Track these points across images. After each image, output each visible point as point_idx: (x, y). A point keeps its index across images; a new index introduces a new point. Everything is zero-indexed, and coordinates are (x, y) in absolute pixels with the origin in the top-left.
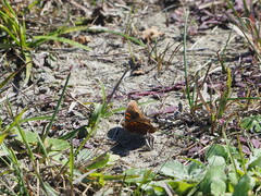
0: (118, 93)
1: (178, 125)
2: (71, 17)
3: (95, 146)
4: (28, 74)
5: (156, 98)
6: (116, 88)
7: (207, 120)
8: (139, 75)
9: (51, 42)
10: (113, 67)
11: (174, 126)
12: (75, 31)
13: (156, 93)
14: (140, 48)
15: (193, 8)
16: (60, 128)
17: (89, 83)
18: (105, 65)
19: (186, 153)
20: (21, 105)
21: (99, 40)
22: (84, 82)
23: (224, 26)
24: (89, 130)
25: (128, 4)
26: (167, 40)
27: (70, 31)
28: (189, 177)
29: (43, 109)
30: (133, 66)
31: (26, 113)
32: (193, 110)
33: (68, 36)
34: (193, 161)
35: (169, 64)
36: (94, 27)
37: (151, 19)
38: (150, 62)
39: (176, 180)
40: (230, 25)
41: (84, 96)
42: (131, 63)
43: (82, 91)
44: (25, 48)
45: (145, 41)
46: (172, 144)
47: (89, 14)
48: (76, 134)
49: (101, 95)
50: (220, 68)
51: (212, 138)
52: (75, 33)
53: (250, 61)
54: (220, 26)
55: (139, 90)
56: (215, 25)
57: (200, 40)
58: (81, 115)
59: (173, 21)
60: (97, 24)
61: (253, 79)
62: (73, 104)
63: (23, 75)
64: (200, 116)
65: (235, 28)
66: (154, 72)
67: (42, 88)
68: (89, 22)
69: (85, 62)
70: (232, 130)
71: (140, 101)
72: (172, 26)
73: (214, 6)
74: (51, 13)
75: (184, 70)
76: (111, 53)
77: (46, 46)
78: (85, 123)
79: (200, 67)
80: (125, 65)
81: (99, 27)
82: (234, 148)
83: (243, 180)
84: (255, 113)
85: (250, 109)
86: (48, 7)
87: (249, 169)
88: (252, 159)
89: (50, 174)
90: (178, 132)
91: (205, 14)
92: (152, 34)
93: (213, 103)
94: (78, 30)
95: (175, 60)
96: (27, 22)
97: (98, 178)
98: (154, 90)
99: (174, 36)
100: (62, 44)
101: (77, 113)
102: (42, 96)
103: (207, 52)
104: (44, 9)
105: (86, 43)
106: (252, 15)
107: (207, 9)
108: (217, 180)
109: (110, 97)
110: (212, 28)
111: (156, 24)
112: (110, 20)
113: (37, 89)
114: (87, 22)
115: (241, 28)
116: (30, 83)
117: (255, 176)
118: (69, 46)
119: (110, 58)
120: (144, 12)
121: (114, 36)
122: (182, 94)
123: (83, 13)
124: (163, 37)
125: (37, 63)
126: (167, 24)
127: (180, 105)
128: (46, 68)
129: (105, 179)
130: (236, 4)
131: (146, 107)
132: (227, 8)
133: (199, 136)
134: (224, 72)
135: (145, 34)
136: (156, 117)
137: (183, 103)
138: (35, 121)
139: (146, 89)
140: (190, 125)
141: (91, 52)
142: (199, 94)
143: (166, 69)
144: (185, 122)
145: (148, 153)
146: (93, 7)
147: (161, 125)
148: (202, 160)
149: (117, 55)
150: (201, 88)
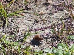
0: (32, 29)
1: (49, 38)
2: (19, 8)
3: (26, 44)
4: (7, 24)
5: (43, 30)
6: (32, 28)
7: (57, 36)
8: (38, 24)
9: (13, 15)
10: (31, 22)
12: (20, 12)
13: (43, 29)
14: (38, 16)
15: (53, 5)
16: (16, 39)
17: (24, 26)
18: (28, 21)
19: (52, 46)
20: (5, 33)
21: (27, 15)
23: (62, 10)
24: (24, 39)
25: (35, 4)
26: (46, 14)
27: (19, 12)
28: (53, 52)
29: (11, 34)
30: (37, 22)
31: (6, 35)
32: (53, 34)
33: (18, 14)
34: (54, 48)
35: (47, 21)
36: (25, 11)
37: (42, 9)
38: (41, 20)
39: (49, 53)
40: (64, 10)
41: (23, 30)
42: (36, 21)
44: (6, 17)
45: (40, 15)
46: (48, 43)
47: (24, 7)
48: (21, 41)
49: (28, 30)
50: (61, 22)
51: (59, 41)
52: (20, 13)
53: (69, 20)
54: (61, 10)
55: (38, 28)
56: (60, 10)
57: (55, 14)
59: (48, 9)
61: (70, 25)
62: (20, 32)
63: (5, 25)
64: (55, 35)
65: (65, 11)
66: (43, 23)
67: (11, 28)
69: (23, 21)
70: (64, 39)
71: (38, 31)
72: (47, 10)
73: (59, 5)
74: (13, 7)
75: (51, 22)
78: (23, 37)
79: (55, 22)
80: (34, 21)
81: (27, 11)
82: (65, 44)
83: (67, 53)
84: (71, 34)
85: (69, 33)
86: (13, 5)
87: (69, 50)
88: (70, 47)
89: (13, 52)
90: (49, 40)
91: (57, 7)
92: (42, 13)
93: (59, 32)
94: (21, 12)
95: (48, 20)
96: (6, 10)
97: (27, 53)
98: (42, 28)
99: (48, 13)
100: (16, 16)
101: (21, 35)
102: (11, 30)
103: (57, 18)
104: (11, 6)
105: (23, 15)
106: (70, 7)
107: (57, 5)
108: (60, 53)
109: (30, 30)
110: (59, 11)
111: (43, 10)
112: (30, 9)
113: (9, 28)
114: (23, 10)
115: (67, 11)
116: (7, 27)
117: (71, 52)
118: (18, 16)
119: (30, 20)
120: (39, 7)
121: (31, 13)
122: (50, 29)
123: (22, 7)
124: (45, 13)
125: (9, 21)
126: (46, 10)
127: (50, 32)
128: (12, 23)
129: (29, 53)
130: (65, 4)
131: (40, 33)
132: (63, 5)
133: (55, 41)
134: (62, 23)
135: (40, 13)
136: (43, 36)
137: (51, 32)
138: (9, 37)
139: (40, 28)
140: (53, 38)
141: (25, 18)
142: (55, 29)
143: (46, 22)
144: (51, 37)
145: (41, 46)
146: (25, 5)
147: (45, 38)
148: (56, 48)
149: (32, 19)
150: (55, 27)
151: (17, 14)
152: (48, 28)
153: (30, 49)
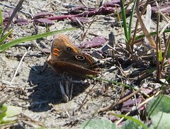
0: (20, 15)
1: (108, 65)
5: (75, 24)
7: (151, 59)
11: (102, 66)
19: (119, 107)
32: (130, 44)
34: (129, 119)
46: (99, 94)
51: (158, 85)
64: (140, 54)
71: (52, 28)
90: (107, 76)
93: (160, 35)
98: (73, 13)
122: (113, 20)
133: (138, 83)
137: (115, 33)
139: (61, 10)
140: (126, 65)
144: (118, 62)
145: (62, 106)
148: (143, 118)
150: (142, 10)
152: (104, 12)
153: (5, 119)
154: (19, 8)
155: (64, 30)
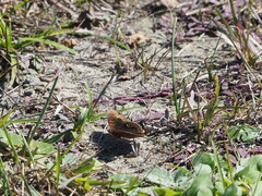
0: (104, 98)
1: (164, 132)
2: (59, 19)
3: (81, 150)
4: (14, 76)
5: (142, 104)
7: (194, 127)
8: (126, 79)
9: (37, 44)
10: (98, 71)
11: (160, 132)
12: (61, 33)
13: (142, 98)
14: (126, 52)
15: (180, 15)
16: (45, 131)
17: (74, 86)
18: (90, 69)
19: (172, 160)
20: (6, 107)
21: (85, 44)
22: (70, 86)
23: (211, 33)
24: (74, 134)
25: (114, 8)
26: (154, 46)
27: (57, 33)
28: (175, 185)
29: (28, 112)
30: (119, 71)
31: (11, 115)
32: (179, 117)
33: (54, 39)
34: (179, 168)
35: (156, 69)
36: (80, 31)
37: (138, 24)
38: (136, 67)
39: (162, 188)
40: (219, 33)
41: (69, 99)
42: (117, 67)
43: (68, 94)
44: (11, 49)
45: (131, 46)
46: (158, 151)
47: (75, 16)
48: (62, 138)
49: (87, 99)
50: (207, 76)
51: (198, 146)
52: (61, 36)
53: (237, 70)
54: (207, 33)
55: (125, 95)
56: (203, 32)
57: (187, 47)
58: (66, 119)
59: (160, 27)
60: (83, 27)
61: (240, 88)
62: (59, 108)
63: (8, 77)
64: (186, 124)
66: (140, 78)
67: (27, 90)
68: (76, 25)
69: (71, 65)
70: (219, 139)
71: (126, 106)
72: (158, 32)
73: (201, 13)
74: (37, 15)
75: (171, 76)
76: (97, 57)
77: (32, 48)
78: (71, 126)
79: (187, 74)
80: (111, 70)
81: (86, 31)
82: (220, 157)
83: (230, 190)
84: (242, 122)
85: (236, 118)
86: (34, 8)
87: (236, 178)
88: (239, 169)
89: (35, 177)
90: (164, 139)
91: (191, 21)
92: (139, 39)
93: (200, 111)
94: (64, 32)
95: (162, 66)
96: (13, 23)
97: (84, 182)
98: (140, 96)
99: (160, 41)
100: (47, 46)
101: (62, 117)
102: (28, 99)
103: (191, 59)
104: (31, 11)
105: (72, 46)
106: (240, 24)
107: (194, 15)
108: (204, 188)
109: (96, 101)
110: (199, 35)
111: (142, 30)
112: (97, 23)
113: (22, 91)
114: (73, 25)
115: (229, 37)
116: (15, 84)
117: (242, 185)
118: (55, 49)
119: (96, 62)
120: (130, 17)
121: (99, 40)
122: (168, 101)
123: (69, 16)
124: (149, 42)
125: (22, 65)
126: (154, 29)
127: (167, 111)
128: (31, 71)
129: (91, 184)
130: (223, 12)
131: (133, 112)
132: (214, 16)
133: (185, 144)
134: (211, 79)
135: (131, 39)
136: (141, 122)
137: (169, 110)
138: (19, 124)
139: (132, 94)
140: (176, 132)
141: (77, 56)
142: (186, 101)
143: (153, 75)
144: (171, 129)
145: (133, 159)
146: (80, 10)
147: (147, 131)
148: (189, 168)
149: (103, 60)
150: (187, 94)
151: (48, 42)
152: (162, 95)
153: (94, 168)
154: (103, 93)
155: (134, 107)
